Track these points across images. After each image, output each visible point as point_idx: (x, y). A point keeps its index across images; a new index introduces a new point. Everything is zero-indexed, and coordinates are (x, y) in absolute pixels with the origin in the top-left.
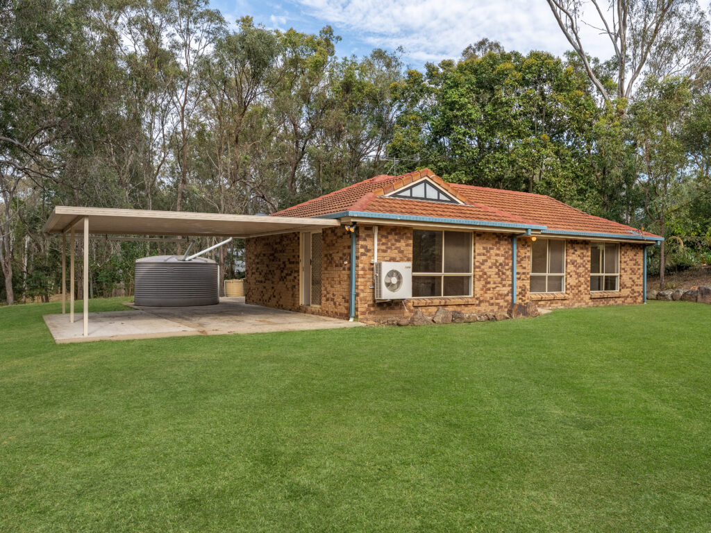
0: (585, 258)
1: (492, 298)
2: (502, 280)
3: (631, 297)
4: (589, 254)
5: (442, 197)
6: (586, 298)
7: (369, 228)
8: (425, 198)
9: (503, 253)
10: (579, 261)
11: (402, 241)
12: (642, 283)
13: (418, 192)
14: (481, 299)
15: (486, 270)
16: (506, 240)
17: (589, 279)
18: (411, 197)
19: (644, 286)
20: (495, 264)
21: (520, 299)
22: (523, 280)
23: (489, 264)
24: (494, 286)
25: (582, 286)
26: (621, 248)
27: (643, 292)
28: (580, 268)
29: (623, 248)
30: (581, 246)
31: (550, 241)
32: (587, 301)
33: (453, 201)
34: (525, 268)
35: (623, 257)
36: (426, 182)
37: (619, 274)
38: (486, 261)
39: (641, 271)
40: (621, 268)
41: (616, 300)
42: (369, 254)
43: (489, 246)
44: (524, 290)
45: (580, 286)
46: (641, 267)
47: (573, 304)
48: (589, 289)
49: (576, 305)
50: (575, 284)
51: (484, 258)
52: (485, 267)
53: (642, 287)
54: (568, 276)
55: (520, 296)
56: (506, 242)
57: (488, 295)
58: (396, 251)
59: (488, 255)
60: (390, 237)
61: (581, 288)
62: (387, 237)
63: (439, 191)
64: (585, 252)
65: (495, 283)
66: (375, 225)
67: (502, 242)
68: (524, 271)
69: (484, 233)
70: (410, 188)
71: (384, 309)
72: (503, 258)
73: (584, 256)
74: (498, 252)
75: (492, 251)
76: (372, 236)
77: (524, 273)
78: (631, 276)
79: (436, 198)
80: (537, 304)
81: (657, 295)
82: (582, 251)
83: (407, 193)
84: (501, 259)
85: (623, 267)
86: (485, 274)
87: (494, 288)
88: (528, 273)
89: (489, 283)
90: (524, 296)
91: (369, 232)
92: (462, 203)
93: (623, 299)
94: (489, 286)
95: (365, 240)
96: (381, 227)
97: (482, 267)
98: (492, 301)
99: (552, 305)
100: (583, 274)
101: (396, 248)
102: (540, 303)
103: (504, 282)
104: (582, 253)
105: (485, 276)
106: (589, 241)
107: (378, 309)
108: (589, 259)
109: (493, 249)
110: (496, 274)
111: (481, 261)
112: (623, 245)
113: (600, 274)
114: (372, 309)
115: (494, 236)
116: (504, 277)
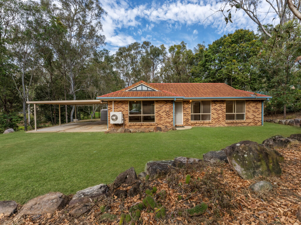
0: (222, 107)
1: (164, 123)
2: (168, 117)
3: (253, 123)
4: (225, 105)
5: (149, 89)
6: (224, 123)
7: (111, 102)
8: (142, 90)
9: (169, 107)
10: (218, 108)
11: (124, 105)
12: (261, 116)
13: (139, 88)
14: (158, 123)
15: (160, 114)
16: (170, 102)
17: (225, 115)
18: (136, 90)
19: (262, 118)
20: (165, 111)
21: (185, 123)
22: (187, 116)
23: (162, 111)
24: (165, 119)
25: (221, 118)
26: (246, 102)
27: (262, 120)
28: (219, 111)
29: (247, 102)
30: (220, 102)
31: (202, 101)
32: (224, 124)
33: (153, 90)
34: (188, 112)
35: (247, 106)
36: (142, 85)
37: (245, 113)
38: (161, 110)
39: (260, 111)
40: (246, 111)
41: (243, 124)
42: (111, 109)
43: (161, 105)
44: (188, 120)
45: (219, 118)
46: (260, 110)
47: (216, 125)
48: (225, 119)
49: (217, 126)
50: (216, 117)
51: (160, 109)
52: (160, 112)
53: (261, 118)
54: (212, 114)
55: (186, 122)
56: (170, 103)
57: (162, 122)
58: (122, 108)
59: (161, 108)
60: (119, 104)
61: (221, 119)
62: (118, 104)
63: (148, 87)
64: (222, 105)
65: (165, 118)
66: (113, 101)
67: (168, 103)
68: (188, 113)
69: (159, 100)
70: (136, 87)
71: (117, 126)
72: (169, 109)
73: (221, 106)
74: (166, 107)
75: (163, 107)
76: (112, 104)
77: (187, 114)
78: (253, 114)
79: (147, 90)
80: (195, 125)
81: (279, 122)
82: (220, 104)
83: (135, 89)
84: (168, 109)
85: (247, 110)
86: (160, 115)
87: (164, 120)
88: (190, 114)
89: (162, 118)
90: (188, 122)
91: (111, 103)
92: (157, 91)
93: (247, 124)
94: (162, 119)
95: (110, 105)
96: (115, 101)
97: (159, 112)
98: (163, 124)
99: (203, 125)
100: (221, 113)
101: (121, 107)
102: (196, 125)
103: (169, 118)
104: (221, 105)
105: (160, 116)
106: (225, 100)
107: (115, 126)
108: (225, 107)
109: (163, 106)
110: (165, 115)
111: (158, 110)
112: (247, 101)
113: (233, 113)
114: (113, 126)
115: (164, 101)
116: (169, 116)
